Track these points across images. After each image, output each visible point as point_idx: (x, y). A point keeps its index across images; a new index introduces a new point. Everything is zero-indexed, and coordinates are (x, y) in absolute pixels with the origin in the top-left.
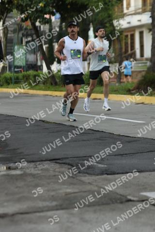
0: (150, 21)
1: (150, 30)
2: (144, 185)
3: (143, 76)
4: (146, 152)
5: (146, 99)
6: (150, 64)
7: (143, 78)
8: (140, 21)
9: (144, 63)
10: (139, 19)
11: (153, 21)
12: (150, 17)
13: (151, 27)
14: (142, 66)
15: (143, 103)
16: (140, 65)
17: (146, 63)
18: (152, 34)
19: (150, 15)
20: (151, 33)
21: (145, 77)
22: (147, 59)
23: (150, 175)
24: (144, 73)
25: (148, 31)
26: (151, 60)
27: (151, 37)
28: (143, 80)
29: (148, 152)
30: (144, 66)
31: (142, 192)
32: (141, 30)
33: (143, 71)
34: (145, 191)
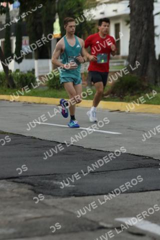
0: (128, 11)
1: (128, 22)
2: (119, 210)
5: (122, 105)
6: (128, 63)
7: (119, 81)
8: (115, 11)
9: (119, 62)
10: (115, 9)
11: (131, 11)
12: (128, 6)
13: (129, 19)
14: (117, 66)
15: (118, 110)
16: (115, 64)
17: (123, 62)
18: (130, 27)
19: (128, 4)
20: (129, 25)
21: (121, 80)
22: (123, 58)
23: (126, 197)
25: (125, 23)
26: (128, 58)
27: (129, 30)
28: (118, 83)
29: (124, 169)
30: (119, 66)
31: (117, 217)
32: (117, 22)
34: (121, 217)
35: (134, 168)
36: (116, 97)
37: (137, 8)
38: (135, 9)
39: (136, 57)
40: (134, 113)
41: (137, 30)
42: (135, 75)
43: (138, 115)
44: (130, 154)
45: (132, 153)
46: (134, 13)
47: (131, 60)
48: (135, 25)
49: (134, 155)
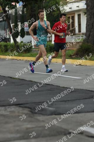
0: (85, 7)
1: (85, 13)
3: (80, 46)
4: (82, 99)
5: (82, 61)
6: (85, 37)
7: (80, 47)
10: (78, 6)
11: (87, 7)
12: (85, 4)
13: (86, 11)
15: (80, 65)
17: (83, 36)
20: (86, 15)
21: (81, 46)
22: (83, 34)
24: (81, 44)
25: (84, 14)
27: (86, 18)
28: (80, 49)
29: (84, 99)
32: (79, 13)
33: (81, 42)
35: (89, 98)
36: (79, 57)
37: (90, 5)
38: (89, 5)
39: (90, 34)
40: (89, 66)
41: (91, 18)
42: (89, 44)
43: (92, 67)
44: (87, 90)
45: (88, 89)
46: (89, 8)
47: (87, 35)
48: (89, 15)
49: (89, 91)
